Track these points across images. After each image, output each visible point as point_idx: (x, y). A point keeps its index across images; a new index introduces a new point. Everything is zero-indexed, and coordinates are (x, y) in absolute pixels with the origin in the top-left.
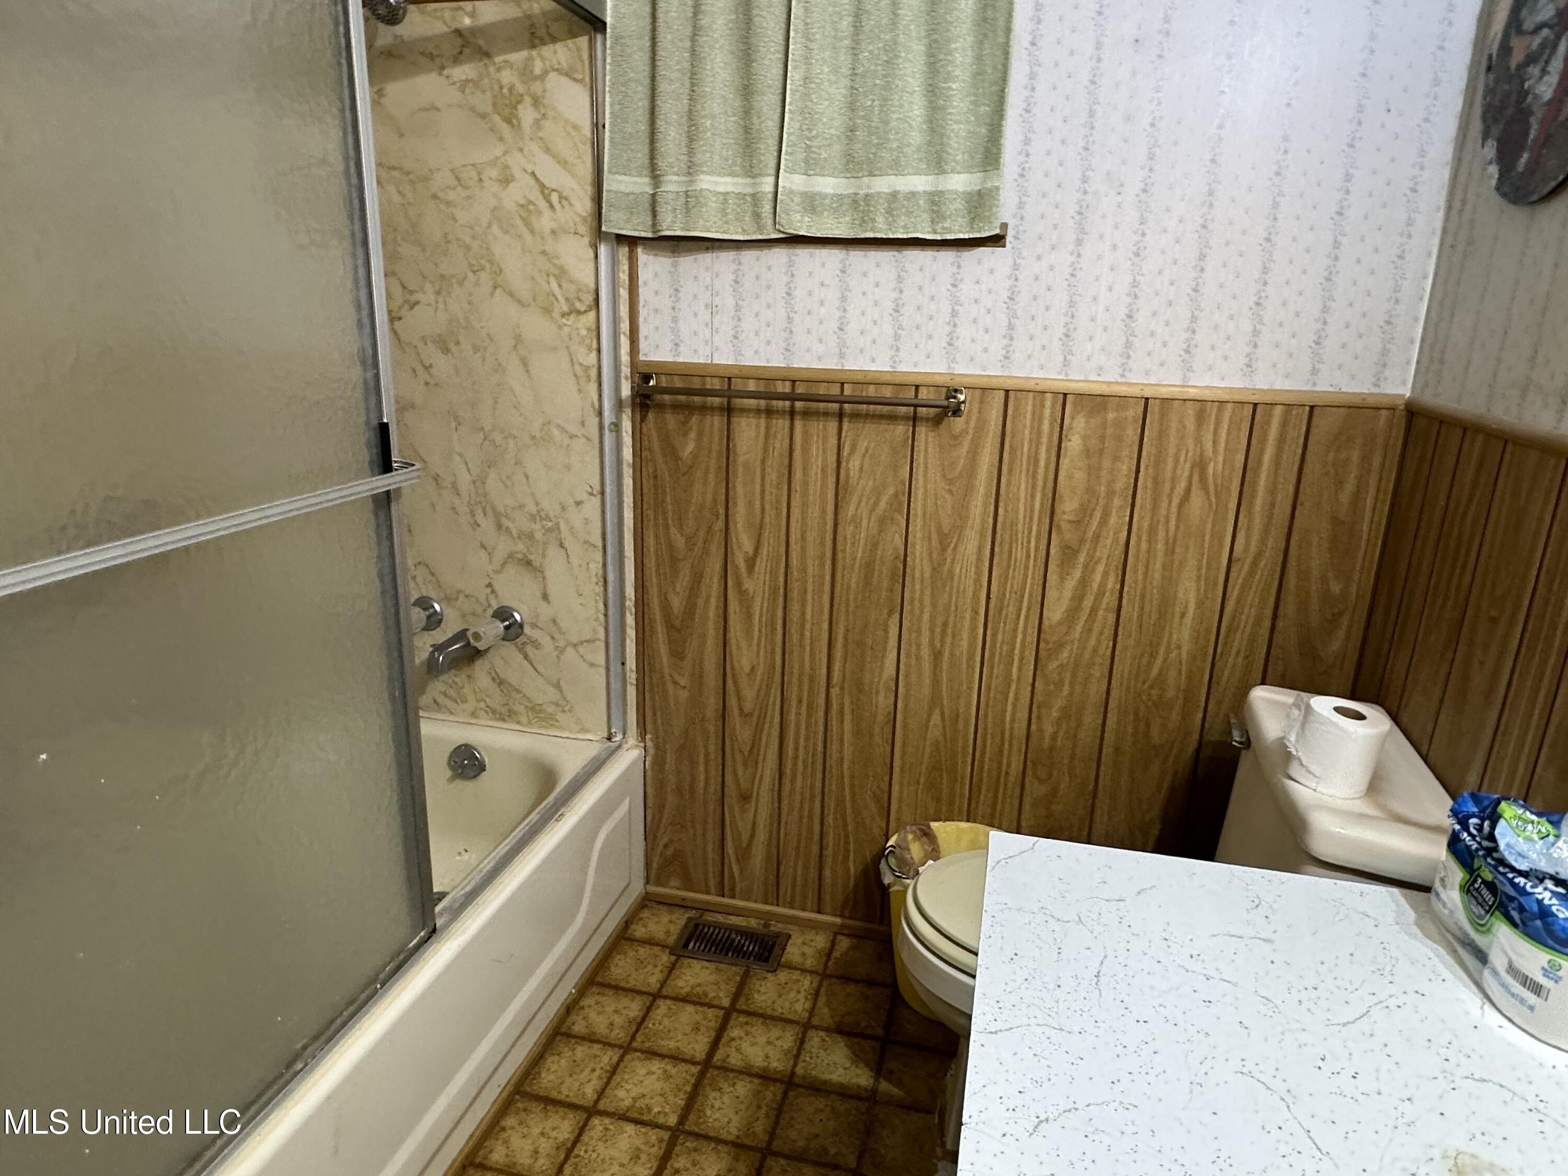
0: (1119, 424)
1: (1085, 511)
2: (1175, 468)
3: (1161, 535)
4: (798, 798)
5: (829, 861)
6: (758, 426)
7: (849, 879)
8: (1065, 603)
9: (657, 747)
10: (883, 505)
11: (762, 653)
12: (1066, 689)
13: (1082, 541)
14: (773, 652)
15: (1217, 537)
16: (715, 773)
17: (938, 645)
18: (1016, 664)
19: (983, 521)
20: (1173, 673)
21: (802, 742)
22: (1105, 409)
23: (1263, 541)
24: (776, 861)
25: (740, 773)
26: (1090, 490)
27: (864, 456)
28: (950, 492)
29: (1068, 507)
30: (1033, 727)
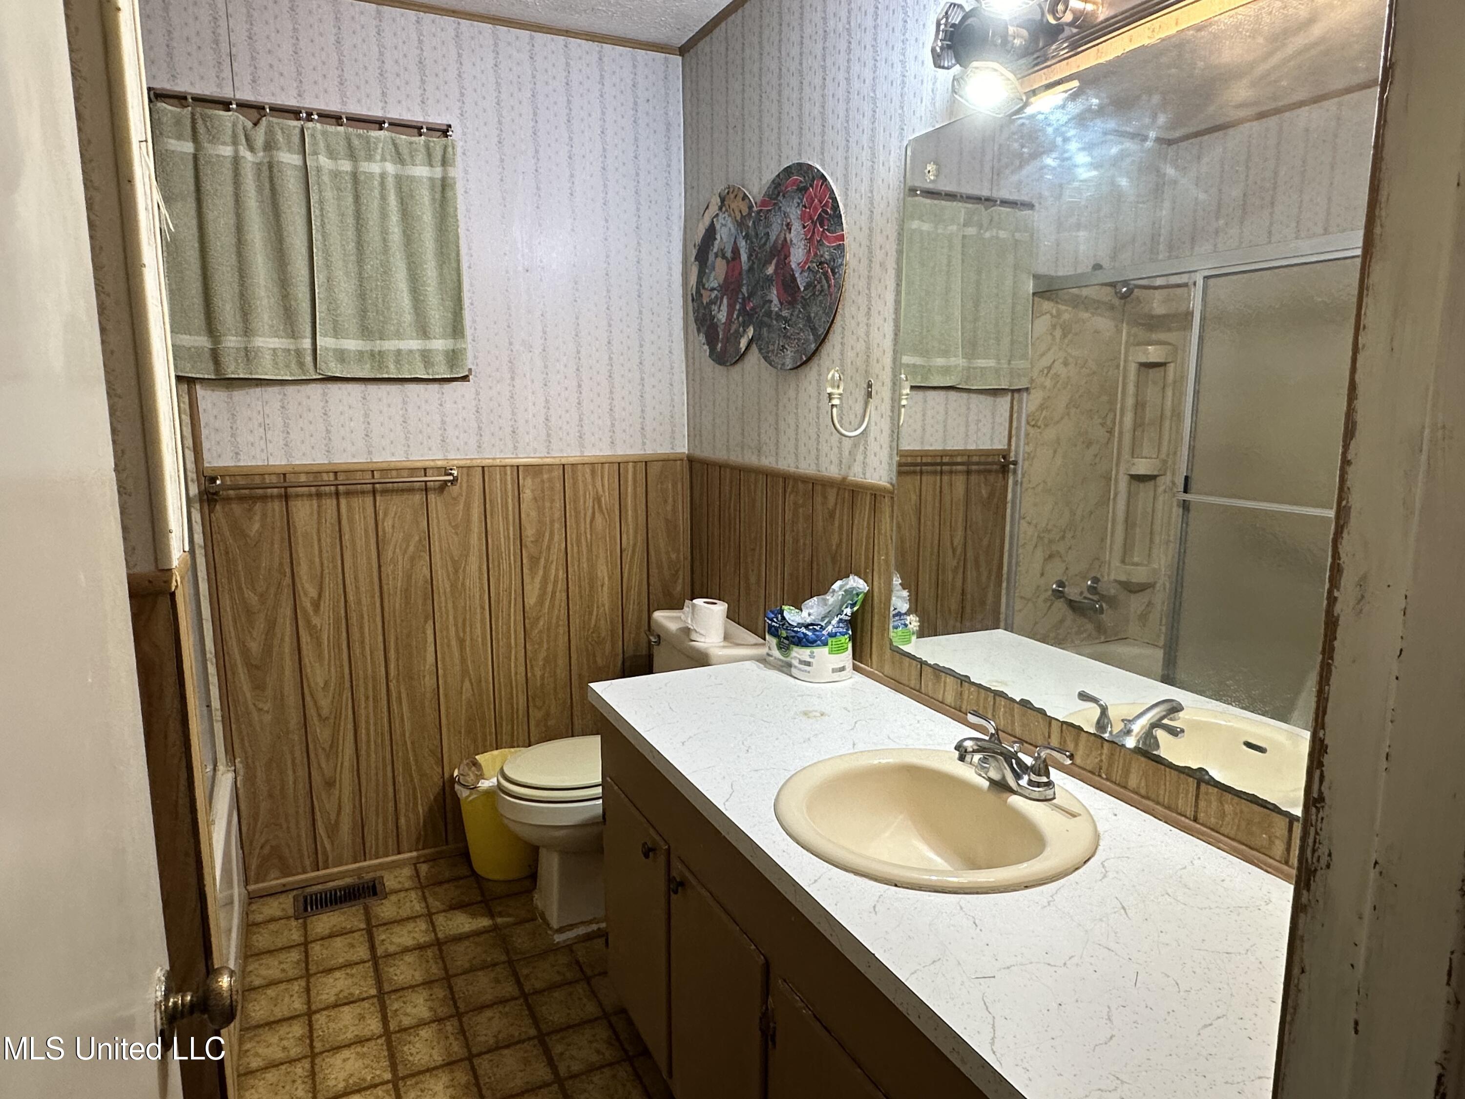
0: (550, 480)
1: (540, 535)
2: (585, 502)
3: (584, 543)
4: (373, 772)
5: (402, 811)
6: (311, 505)
7: (418, 819)
8: (536, 592)
9: (247, 766)
10: (411, 548)
11: (333, 670)
12: (545, 646)
13: (541, 552)
14: (342, 666)
15: (612, 538)
16: (302, 773)
17: (461, 635)
18: (513, 637)
19: (480, 550)
20: (603, 622)
21: (372, 728)
22: (541, 473)
23: (635, 537)
24: (360, 826)
25: (324, 766)
26: (541, 522)
27: (394, 517)
28: (457, 533)
29: (530, 532)
30: (529, 675)
